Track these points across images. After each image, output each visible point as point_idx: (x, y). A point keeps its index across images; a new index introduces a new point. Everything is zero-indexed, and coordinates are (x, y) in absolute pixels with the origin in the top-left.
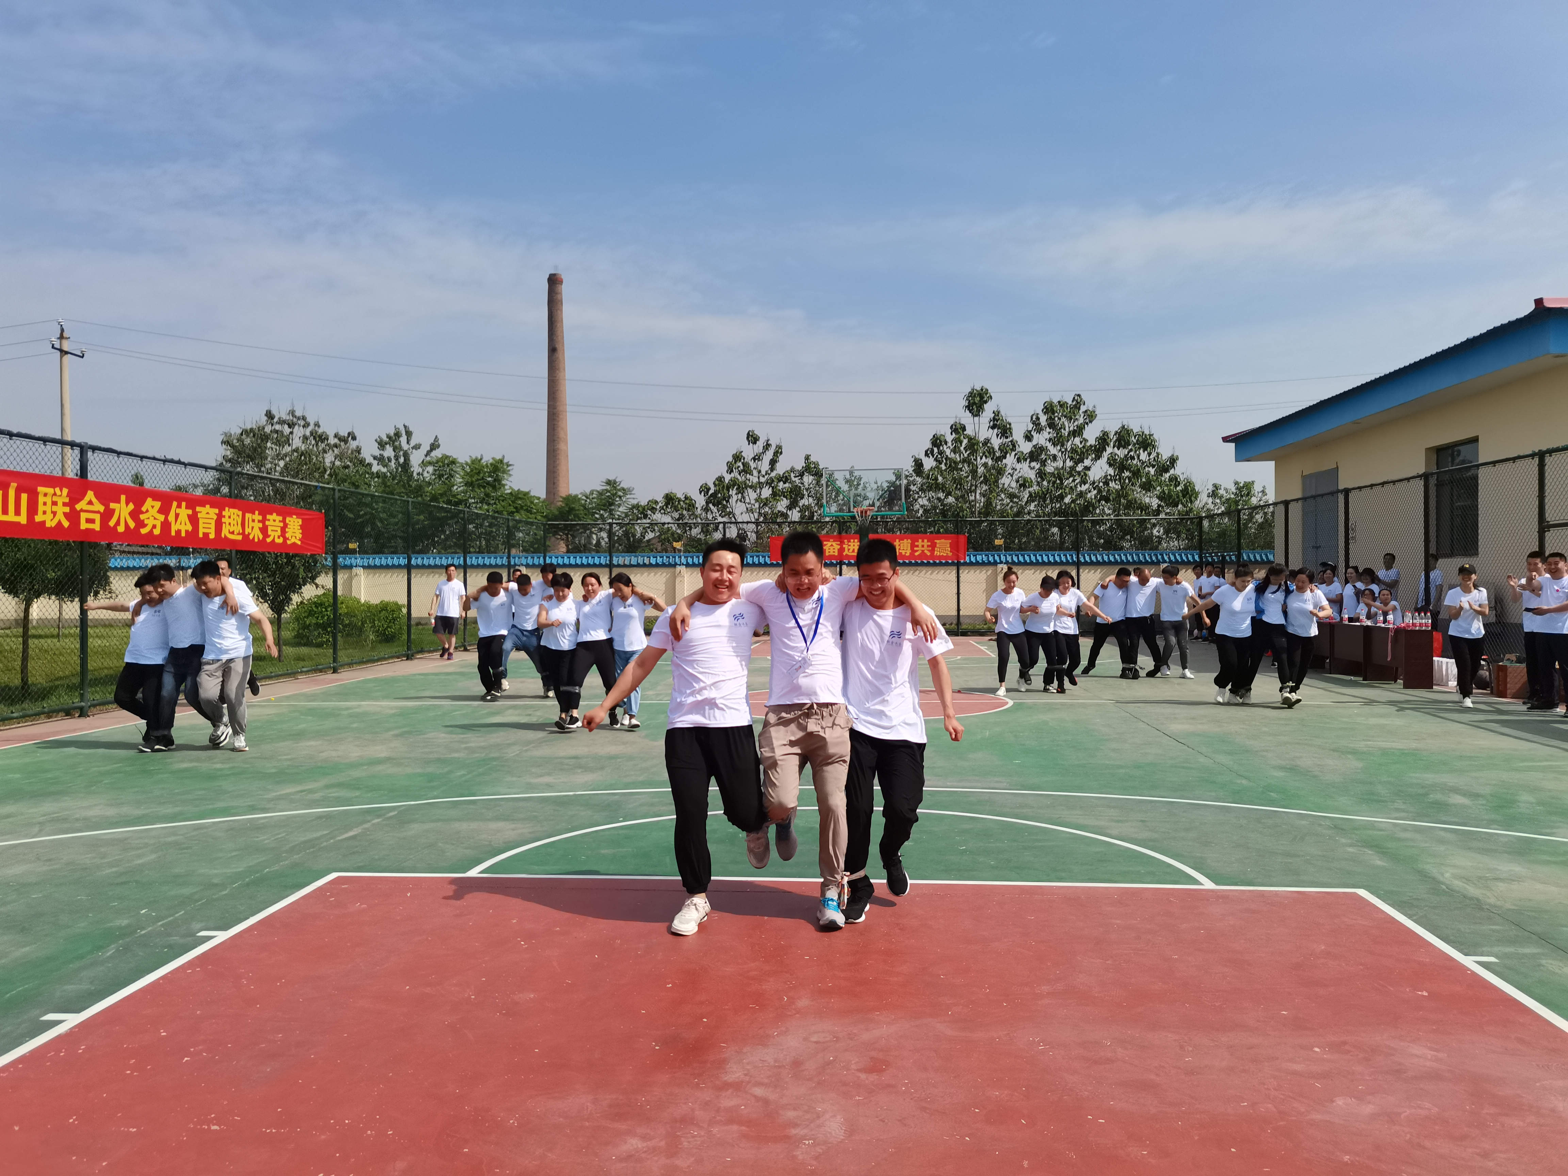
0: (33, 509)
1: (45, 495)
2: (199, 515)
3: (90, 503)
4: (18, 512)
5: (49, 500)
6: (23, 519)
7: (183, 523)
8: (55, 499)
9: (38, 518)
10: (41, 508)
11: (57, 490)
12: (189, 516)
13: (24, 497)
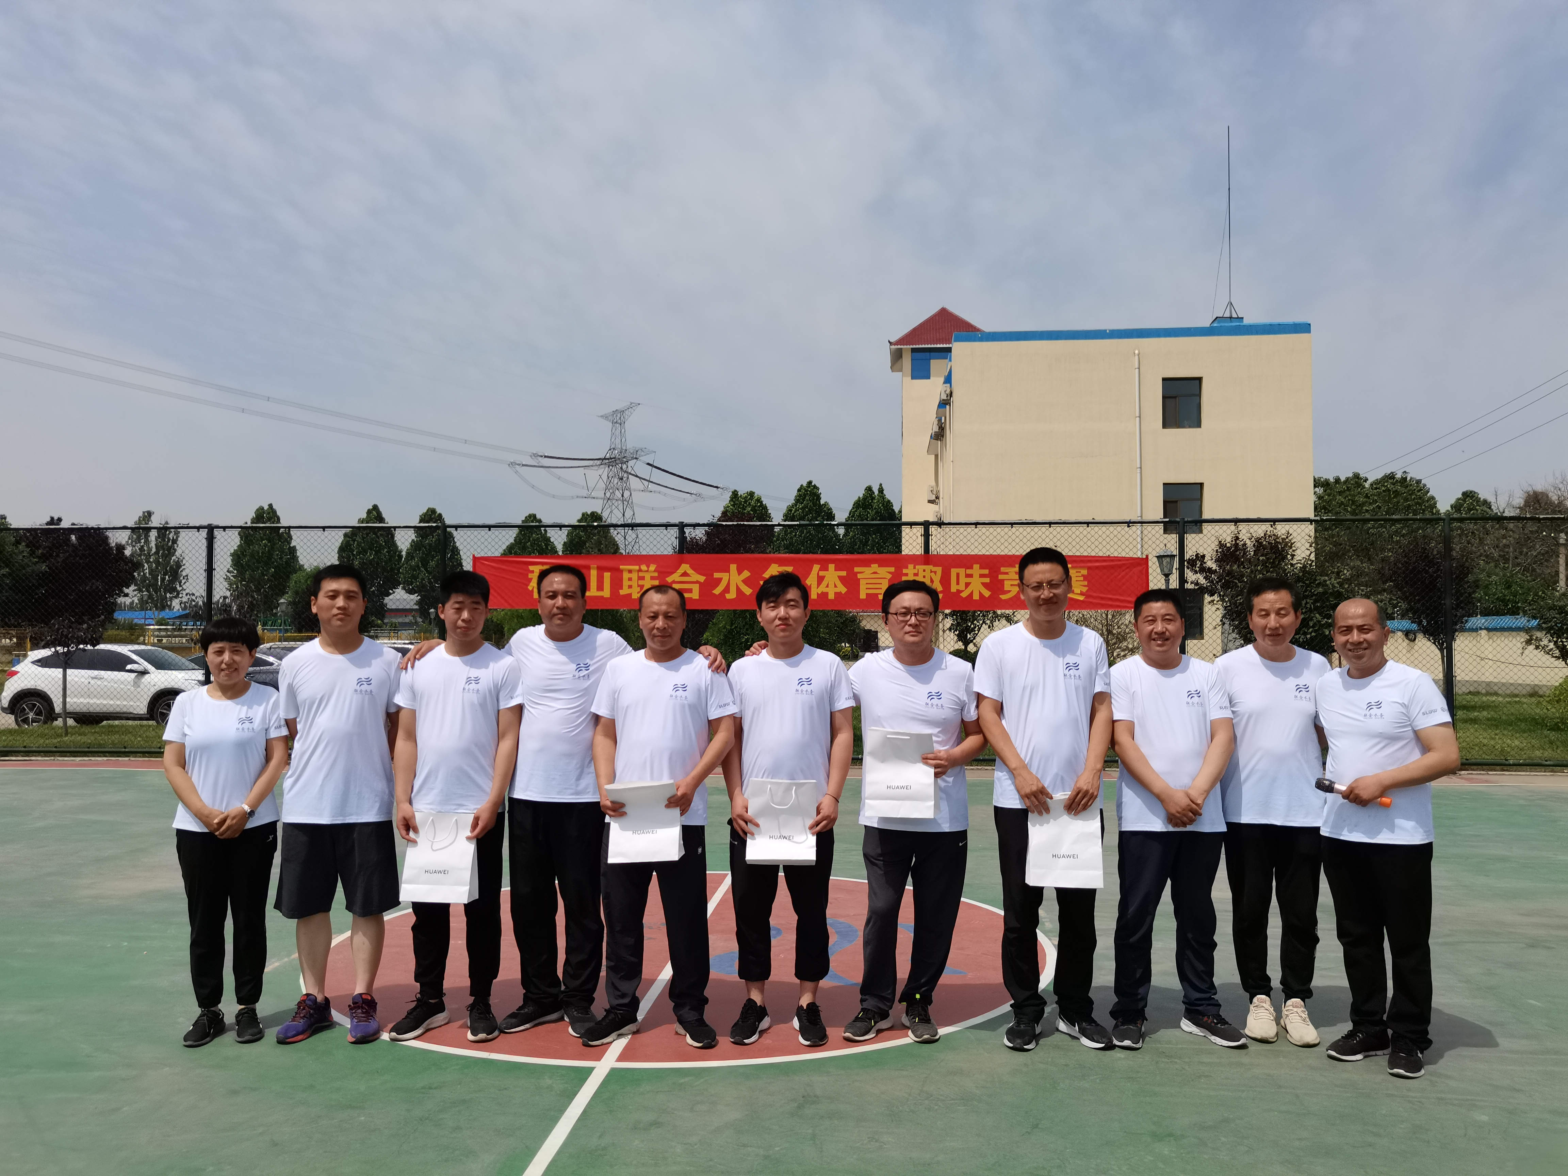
0: (617, 583)
1: (630, 571)
2: (859, 576)
3: (685, 574)
4: (600, 587)
5: (634, 576)
6: (606, 593)
7: (831, 585)
8: (641, 574)
9: (623, 592)
10: (626, 583)
11: (644, 567)
12: (840, 578)
13: (607, 575)
